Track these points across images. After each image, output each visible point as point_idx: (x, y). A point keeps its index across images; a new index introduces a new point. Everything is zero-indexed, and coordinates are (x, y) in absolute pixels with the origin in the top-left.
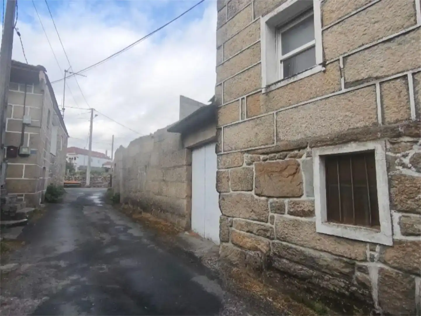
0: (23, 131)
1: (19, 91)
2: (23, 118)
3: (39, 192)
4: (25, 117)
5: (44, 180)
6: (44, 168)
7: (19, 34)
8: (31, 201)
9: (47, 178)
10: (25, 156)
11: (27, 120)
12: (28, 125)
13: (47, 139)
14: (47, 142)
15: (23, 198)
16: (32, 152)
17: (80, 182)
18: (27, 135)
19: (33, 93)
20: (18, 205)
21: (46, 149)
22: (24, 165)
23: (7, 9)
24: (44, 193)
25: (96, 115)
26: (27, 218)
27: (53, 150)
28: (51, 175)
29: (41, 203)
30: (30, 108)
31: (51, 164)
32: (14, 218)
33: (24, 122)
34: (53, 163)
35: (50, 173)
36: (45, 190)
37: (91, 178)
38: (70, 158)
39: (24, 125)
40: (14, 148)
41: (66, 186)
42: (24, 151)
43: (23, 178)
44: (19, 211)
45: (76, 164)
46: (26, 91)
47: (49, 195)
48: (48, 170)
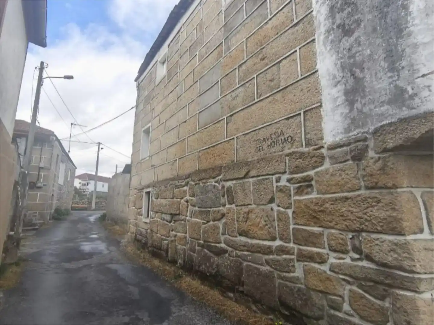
0: (39, 172)
1: (38, 147)
2: (39, 164)
3: (48, 211)
4: (40, 164)
5: (52, 204)
6: (53, 195)
7: (39, 123)
8: (42, 216)
9: (55, 202)
10: (40, 188)
11: (42, 165)
12: (42, 168)
13: (55, 175)
14: (56, 176)
15: (37, 214)
16: (44, 185)
17: (86, 206)
18: (41, 174)
19: (46, 148)
20: (34, 218)
21: (54, 181)
22: (39, 193)
23: (33, 111)
24: (52, 213)
25: (102, 149)
26: (38, 226)
27: (61, 181)
28: (58, 200)
29: (50, 220)
30: (45, 157)
31: (59, 191)
32: (31, 226)
33: (40, 166)
34: (61, 191)
35: (58, 198)
36: (53, 211)
37: (96, 203)
38: (83, 184)
39: (40, 169)
40: (33, 183)
41: (73, 209)
42: (39, 185)
43: (38, 202)
44: (34, 222)
45: (88, 189)
46: (42, 147)
47: (56, 215)
48: (56, 196)
